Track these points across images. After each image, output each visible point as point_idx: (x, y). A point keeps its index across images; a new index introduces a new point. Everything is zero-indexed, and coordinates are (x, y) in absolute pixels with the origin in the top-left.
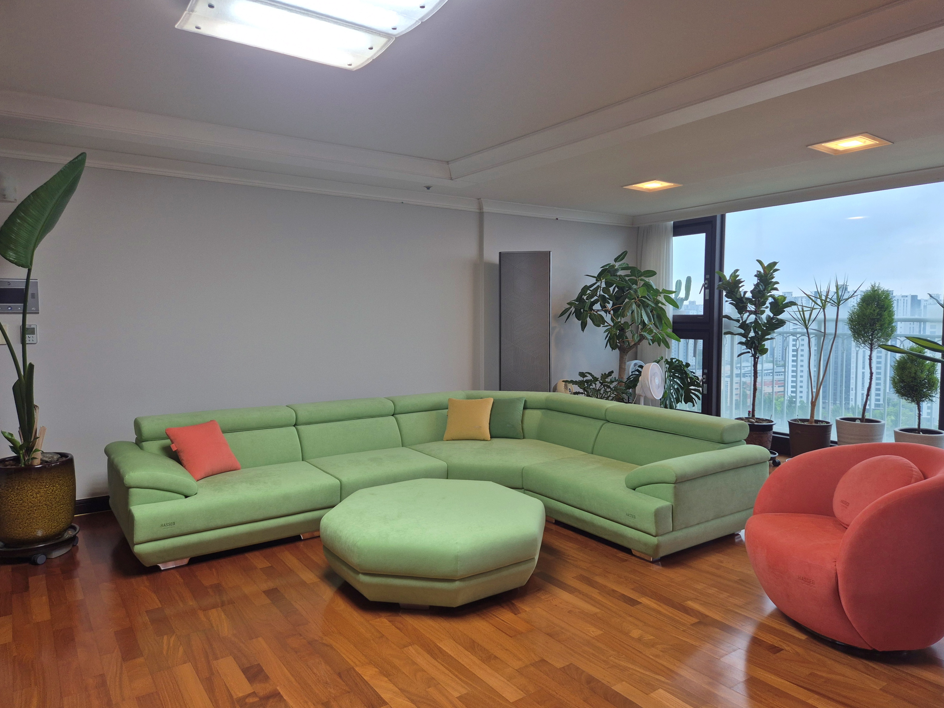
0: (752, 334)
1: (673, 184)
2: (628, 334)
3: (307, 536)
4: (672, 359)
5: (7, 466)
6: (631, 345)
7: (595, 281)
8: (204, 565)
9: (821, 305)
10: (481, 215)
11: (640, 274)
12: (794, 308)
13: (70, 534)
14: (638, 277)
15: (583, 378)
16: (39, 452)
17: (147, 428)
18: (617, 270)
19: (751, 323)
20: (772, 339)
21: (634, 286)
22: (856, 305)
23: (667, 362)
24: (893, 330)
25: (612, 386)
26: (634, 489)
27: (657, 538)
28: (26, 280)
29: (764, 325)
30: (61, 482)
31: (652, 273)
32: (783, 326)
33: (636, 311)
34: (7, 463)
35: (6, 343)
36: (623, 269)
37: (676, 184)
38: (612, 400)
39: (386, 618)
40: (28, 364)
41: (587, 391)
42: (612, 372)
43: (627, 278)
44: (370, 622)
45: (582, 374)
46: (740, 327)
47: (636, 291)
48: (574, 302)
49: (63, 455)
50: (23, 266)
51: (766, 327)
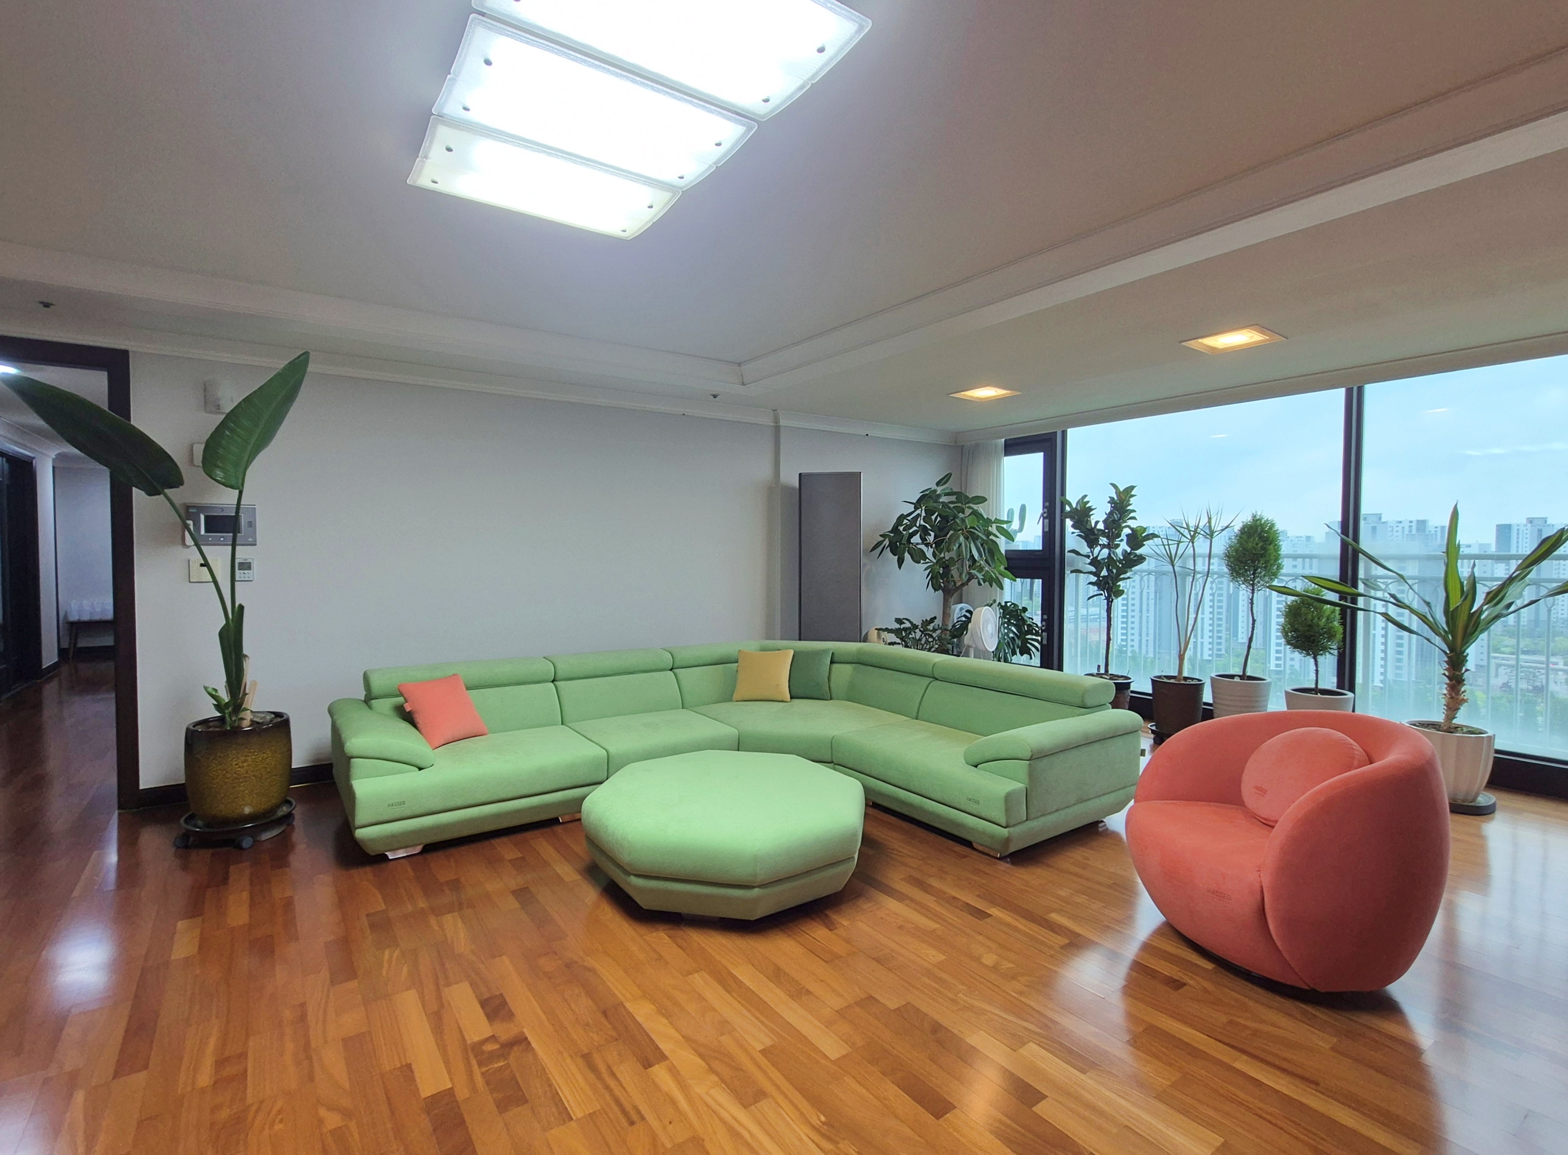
0: (1104, 573)
1: (1009, 392)
2: (954, 571)
3: (567, 818)
4: (1006, 603)
5: (210, 727)
6: (957, 586)
7: (913, 510)
8: (441, 854)
9: (1189, 538)
10: (777, 428)
11: (967, 500)
12: (1157, 540)
13: (285, 809)
14: (965, 504)
15: (900, 625)
16: (249, 711)
17: (378, 683)
18: (939, 496)
19: (1103, 559)
20: (1129, 578)
21: (961, 515)
22: (1233, 537)
23: (1002, 607)
24: (1279, 567)
25: (934, 635)
26: (976, 766)
27: (1007, 829)
28: (235, 506)
29: (1120, 561)
30: (273, 748)
31: (982, 500)
32: (1142, 562)
33: (963, 544)
34: (211, 724)
35: (211, 580)
36: (946, 494)
37: (1013, 392)
38: (934, 652)
39: (665, 932)
40: (237, 605)
41: (905, 641)
42: (935, 618)
43: (952, 506)
44: (645, 937)
45: (899, 621)
46: (1090, 564)
47: (963, 520)
48: (888, 533)
49: (278, 715)
50: (232, 487)
51: (1122, 564)
